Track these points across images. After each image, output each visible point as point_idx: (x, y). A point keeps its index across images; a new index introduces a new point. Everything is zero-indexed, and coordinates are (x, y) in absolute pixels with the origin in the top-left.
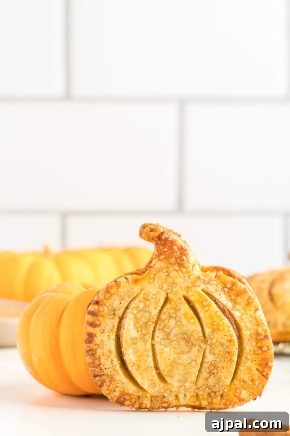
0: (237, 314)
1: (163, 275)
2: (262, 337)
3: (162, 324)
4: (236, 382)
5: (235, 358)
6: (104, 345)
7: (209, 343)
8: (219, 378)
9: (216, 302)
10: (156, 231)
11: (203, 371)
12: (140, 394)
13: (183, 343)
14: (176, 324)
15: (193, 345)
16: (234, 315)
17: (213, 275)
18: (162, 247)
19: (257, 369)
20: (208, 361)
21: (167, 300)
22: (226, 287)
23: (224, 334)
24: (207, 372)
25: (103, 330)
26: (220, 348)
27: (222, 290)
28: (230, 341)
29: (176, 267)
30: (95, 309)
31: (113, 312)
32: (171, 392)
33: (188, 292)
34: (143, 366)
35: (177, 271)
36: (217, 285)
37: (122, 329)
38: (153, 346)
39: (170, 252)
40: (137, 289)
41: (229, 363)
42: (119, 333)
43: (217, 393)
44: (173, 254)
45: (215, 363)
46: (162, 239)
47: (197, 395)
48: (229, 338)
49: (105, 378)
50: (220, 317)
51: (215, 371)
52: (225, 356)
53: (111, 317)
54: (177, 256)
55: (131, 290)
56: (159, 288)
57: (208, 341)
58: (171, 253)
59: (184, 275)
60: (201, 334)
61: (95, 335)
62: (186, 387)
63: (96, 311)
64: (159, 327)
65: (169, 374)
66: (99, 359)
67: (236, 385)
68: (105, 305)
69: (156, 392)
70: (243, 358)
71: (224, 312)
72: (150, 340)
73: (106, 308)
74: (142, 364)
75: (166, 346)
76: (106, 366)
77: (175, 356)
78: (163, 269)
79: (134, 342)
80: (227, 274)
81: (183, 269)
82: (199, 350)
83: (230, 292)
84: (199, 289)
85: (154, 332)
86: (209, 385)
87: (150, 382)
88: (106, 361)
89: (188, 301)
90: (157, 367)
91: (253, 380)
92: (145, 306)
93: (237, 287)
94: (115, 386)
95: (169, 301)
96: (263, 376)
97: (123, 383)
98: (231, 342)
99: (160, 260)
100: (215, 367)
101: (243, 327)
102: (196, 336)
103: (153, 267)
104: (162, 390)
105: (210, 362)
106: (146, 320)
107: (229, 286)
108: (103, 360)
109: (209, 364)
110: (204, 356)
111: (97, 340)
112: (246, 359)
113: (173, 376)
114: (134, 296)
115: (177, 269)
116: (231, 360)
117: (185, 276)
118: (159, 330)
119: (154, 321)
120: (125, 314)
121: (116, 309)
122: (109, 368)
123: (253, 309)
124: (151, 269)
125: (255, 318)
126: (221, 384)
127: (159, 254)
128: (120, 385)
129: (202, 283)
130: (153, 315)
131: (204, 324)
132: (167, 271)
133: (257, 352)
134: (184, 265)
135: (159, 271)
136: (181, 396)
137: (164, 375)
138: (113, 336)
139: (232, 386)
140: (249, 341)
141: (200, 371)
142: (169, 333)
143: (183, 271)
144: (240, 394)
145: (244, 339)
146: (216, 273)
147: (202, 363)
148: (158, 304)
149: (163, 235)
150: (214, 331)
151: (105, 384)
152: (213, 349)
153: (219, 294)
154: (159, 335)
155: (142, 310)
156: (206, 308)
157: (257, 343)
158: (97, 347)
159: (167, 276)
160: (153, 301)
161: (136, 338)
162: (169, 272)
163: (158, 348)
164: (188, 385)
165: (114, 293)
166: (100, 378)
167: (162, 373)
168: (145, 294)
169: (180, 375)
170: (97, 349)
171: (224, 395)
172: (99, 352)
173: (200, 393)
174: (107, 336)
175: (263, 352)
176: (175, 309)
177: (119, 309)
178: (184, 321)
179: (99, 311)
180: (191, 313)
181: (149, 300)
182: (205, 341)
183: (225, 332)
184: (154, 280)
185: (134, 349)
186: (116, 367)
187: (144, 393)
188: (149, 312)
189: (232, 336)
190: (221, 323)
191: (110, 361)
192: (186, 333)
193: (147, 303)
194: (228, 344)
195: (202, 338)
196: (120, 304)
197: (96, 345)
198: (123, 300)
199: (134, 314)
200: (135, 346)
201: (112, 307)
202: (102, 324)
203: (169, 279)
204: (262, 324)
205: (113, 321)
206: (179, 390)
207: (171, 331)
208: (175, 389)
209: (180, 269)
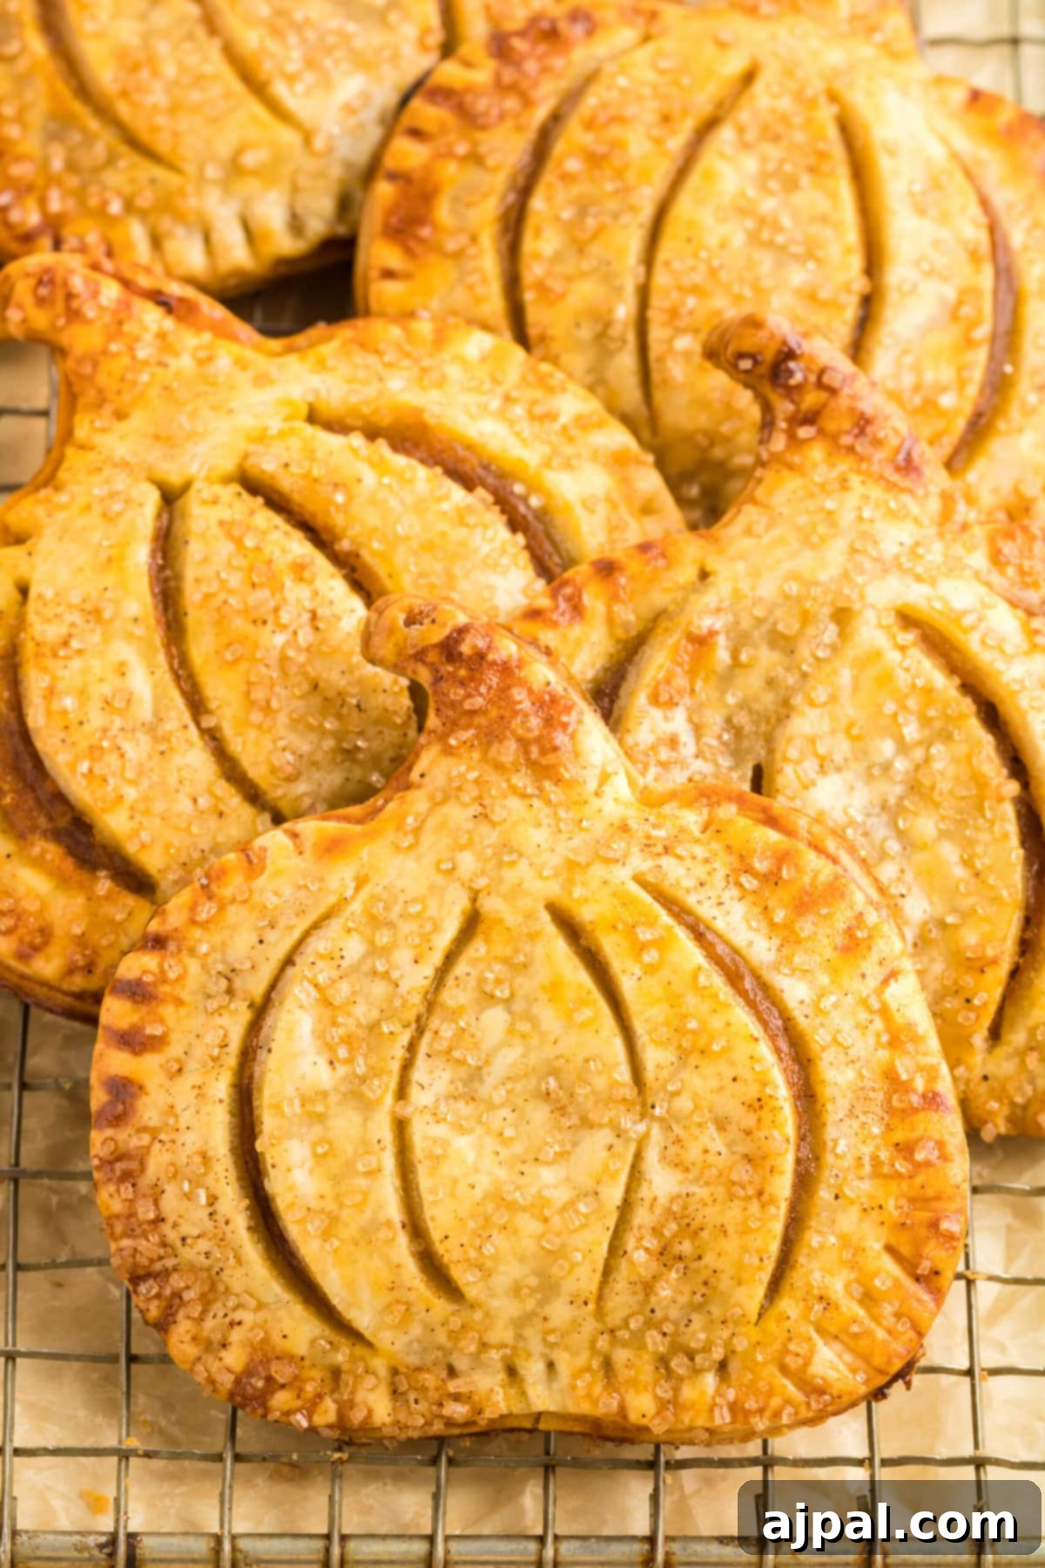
0: (794, 992)
1: (459, 815)
2: (915, 1100)
3: (447, 1031)
4: (787, 1305)
5: (783, 1186)
6: (177, 1130)
7: (657, 1111)
8: (706, 1283)
9: (699, 932)
10: (433, 621)
11: (630, 1243)
12: (340, 1358)
13: (539, 1114)
14: (511, 1030)
15: (587, 1123)
16: (782, 991)
17: (692, 819)
18: (461, 692)
19: (890, 1249)
20: (655, 1199)
21: (472, 924)
22: (749, 870)
23: (730, 1074)
24: (647, 1250)
25: (178, 1061)
26: (714, 1141)
27: (728, 882)
28: (757, 1105)
29: (521, 780)
30: (145, 972)
31: (223, 984)
32: (484, 1346)
33: (569, 884)
34: (352, 1223)
35: (524, 796)
36: (707, 861)
37: (262, 1055)
38: (401, 1127)
39: (494, 713)
40: (341, 876)
41: (754, 1207)
42: (247, 1074)
43: (699, 1359)
44: (509, 722)
45: (685, 1208)
46: (461, 654)
47: (607, 1365)
48: (752, 1092)
49: (182, 1285)
50: (715, 996)
51: (686, 1247)
52: (735, 1177)
53: (213, 1005)
54: (529, 730)
55: (310, 885)
56: (439, 870)
57: (653, 1107)
58: (502, 718)
59: (556, 814)
60: (623, 1074)
61: (141, 1088)
62: (551, 1324)
63: (148, 979)
64: (431, 1044)
65: (473, 1254)
66: (156, 1194)
67: (788, 1318)
68: (192, 952)
69: (415, 1346)
70: (824, 1194)
71: (734, 978)
72: (389, 1099)
73: (194, 966)
74: (345, 1213)
75: (461, 1130)
76: (187, 1229)
77: (502, 1174)
78: (459, 789)
79: (313, 1109)
80: (761, 816)
81: (554, 788)
82: (610, 1147)
83: (767, 893)
84: (622, 875)
85: (407, 1066)
86: (659, 1314)
87: (387, 1298)
88: (186, 1203)
89: (570, 928)
90: (416, 1228)
91: (869, 1299)
92: (373, 950)
93: (799, 869)
94: (227, 1320)
95: (481, 928)
96: (918, 1279)
97: (261, 1306)
98: (761, 1107)
99: (448, 751)
100: (688, 1225)
101: (824, 1049)
102: (600, 1083)
103: (419, 787)
104: (441, 1337)
105: (662, 1201)
106: (375, 1014)
107: (761, 866)
108: (171, 1203)
109: (658, 1210)
110: (636, 1174)
111: (149, 1111)
112: (837, 1197)
113: (489, 1264)
114: (321, 910)
115: (525, 788)
116: (760, 1194)
117: (558, 819)
118: (429, 1056)
119: (411, 1015)
120: (280, 985)
121: (237, 966)
122: (199, 1237)
123: (874, 974)
124: (408, 792)
125: (884, 1012)
126: (717, 1311)
127: (444, 724)
128: (247, 1316)
129: (635, 850)
130: (403, 989)
131: (639, 1027)
132: (479, 800)
133: (886, 1169)
134: (557, 773)
135: (444, 802)
136: (533, 1370)
137: (446, 1260)
138: (222, 1087)
139: (771, 1324)
140: (851, 1113)
141: (616, 1248)
142: (479, 1068)
143: (553, 797)
144: (807, 1362)
145: (829, 1107)
146: (705, 811)
147: (626, 1208)
148: (429, 941)
149: (463, 640)
150: (683, 1056)
151: (181, 1315)
152: (678, 1141)
153: (713, 901)
154: (431, 1081)
155: (356, 968)
156: (651, 956)
157: (889, 1128)
158: (145, 1139)
159: (475, 817)
160: (406, 928)
161: (324, 1094)
162: (486, 801)
163: (422, 1133)
164: (560, 1312)
165: (234, 900)
166: (161, 1287)
167: (440, 1248)
168: (375, 898)
169: (522, 1259)
170: (148, 1148)
171: (734, 1366)
172: (157, 1162)
173: (621, 1356)
174: (194, 1087)
175: (919, 1166)
176: (506, 961)
177: (253, 967)
178: (548, 1017)
179: (162, 978)
180: (579, 977)
181: (391, 925)
182: (644, 1104)
183: (732, 1063)
184: (417, 838)
185: (315, 1145)
186: (228, 1229)
187: (360, 1350)
188: (386, 975)
189: (765, 1084)
190: (716, 1023)
191: (203, 1200)
192: (555, 1072)
193: (383, 938)
194: (750, 1120)
195: (630, 1092)
196: (260, 946)
197: (143, 1129)
198: (272, 926)
199: (316, 986)
200: (317, 1131)
201: (224, 961)
202: (173, 1037)
203: (484, 828)
204: (916, 1039)
205: (224, 1021)
206: (519, 1337)
207: (487, 1062)
208: (501, 1333)
209: (541, 789)
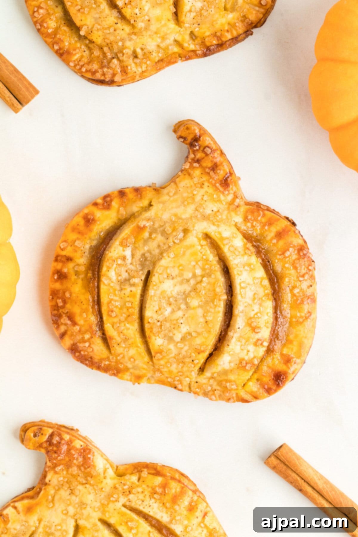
0: (178, 529)
1: (64, 493)
9: (145, 517)
10: (42, 434)
16: (174, 530)
17: (134, 478)
18: (56, 455)
21: (77, 529)
22: (156, 493)
27: (151, 498)
29: (81, 479)
33: (104, 512)
35: (83, 484)
36: (143, 492)
39: (67, 459)
40: (33, 520)
44: (73, 462)
46: (53, 443)
54: (79, 462)
55: (25, 524)
56: (63, 514)
58: (70, 460)
59: (94, 488)
71: (159, 530)
78: (62, 485)
80: (154, 472)
81: (91, 479)
83: (163, 499)
84: (119, 505)
89: (107, 525)
93: (171, 489)
95: (80, 530)
99: (56, 473)
103: (49, 485)
107: (159, 490)
114: (30, 532)
115: (82, 481)
117: (95, 490)
123: (200, 516)
124: (47, 487)
125: (206, 527)
127: (53, 465)
129: (121, 495)
132: (69, 487)
134: (91, 474)
135: (59, 489)
143: (91, 482)
149: (53, 439)
153: (148, 506)
159: (70, 494)
160: (58, 534)
162: (72, 488)
184: (54, 504)
203: (73, 498)
209: (87, 480)
